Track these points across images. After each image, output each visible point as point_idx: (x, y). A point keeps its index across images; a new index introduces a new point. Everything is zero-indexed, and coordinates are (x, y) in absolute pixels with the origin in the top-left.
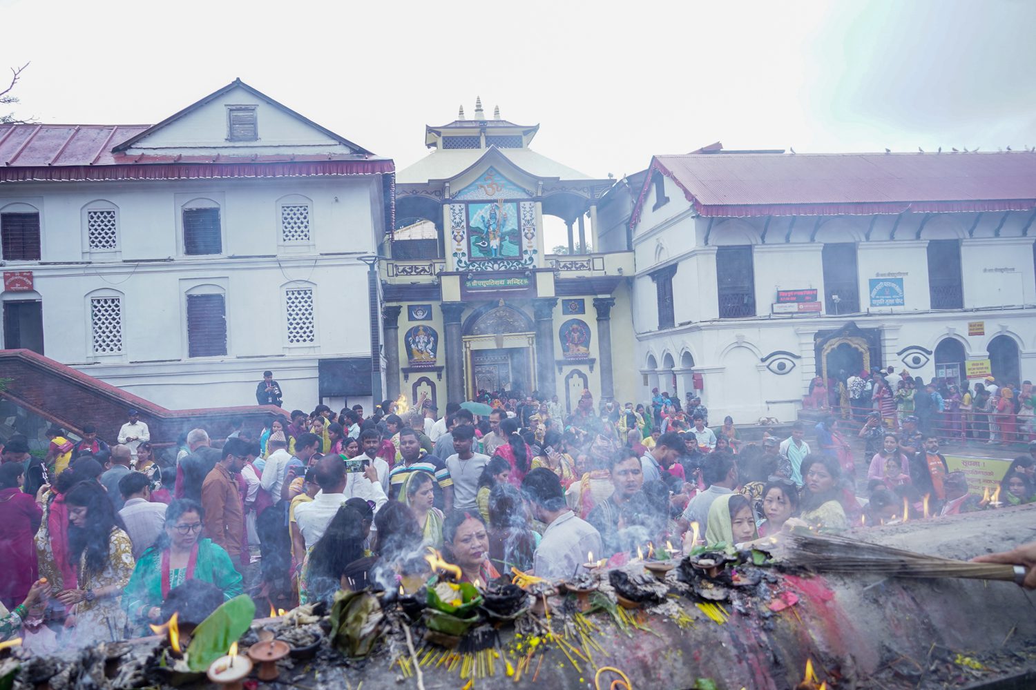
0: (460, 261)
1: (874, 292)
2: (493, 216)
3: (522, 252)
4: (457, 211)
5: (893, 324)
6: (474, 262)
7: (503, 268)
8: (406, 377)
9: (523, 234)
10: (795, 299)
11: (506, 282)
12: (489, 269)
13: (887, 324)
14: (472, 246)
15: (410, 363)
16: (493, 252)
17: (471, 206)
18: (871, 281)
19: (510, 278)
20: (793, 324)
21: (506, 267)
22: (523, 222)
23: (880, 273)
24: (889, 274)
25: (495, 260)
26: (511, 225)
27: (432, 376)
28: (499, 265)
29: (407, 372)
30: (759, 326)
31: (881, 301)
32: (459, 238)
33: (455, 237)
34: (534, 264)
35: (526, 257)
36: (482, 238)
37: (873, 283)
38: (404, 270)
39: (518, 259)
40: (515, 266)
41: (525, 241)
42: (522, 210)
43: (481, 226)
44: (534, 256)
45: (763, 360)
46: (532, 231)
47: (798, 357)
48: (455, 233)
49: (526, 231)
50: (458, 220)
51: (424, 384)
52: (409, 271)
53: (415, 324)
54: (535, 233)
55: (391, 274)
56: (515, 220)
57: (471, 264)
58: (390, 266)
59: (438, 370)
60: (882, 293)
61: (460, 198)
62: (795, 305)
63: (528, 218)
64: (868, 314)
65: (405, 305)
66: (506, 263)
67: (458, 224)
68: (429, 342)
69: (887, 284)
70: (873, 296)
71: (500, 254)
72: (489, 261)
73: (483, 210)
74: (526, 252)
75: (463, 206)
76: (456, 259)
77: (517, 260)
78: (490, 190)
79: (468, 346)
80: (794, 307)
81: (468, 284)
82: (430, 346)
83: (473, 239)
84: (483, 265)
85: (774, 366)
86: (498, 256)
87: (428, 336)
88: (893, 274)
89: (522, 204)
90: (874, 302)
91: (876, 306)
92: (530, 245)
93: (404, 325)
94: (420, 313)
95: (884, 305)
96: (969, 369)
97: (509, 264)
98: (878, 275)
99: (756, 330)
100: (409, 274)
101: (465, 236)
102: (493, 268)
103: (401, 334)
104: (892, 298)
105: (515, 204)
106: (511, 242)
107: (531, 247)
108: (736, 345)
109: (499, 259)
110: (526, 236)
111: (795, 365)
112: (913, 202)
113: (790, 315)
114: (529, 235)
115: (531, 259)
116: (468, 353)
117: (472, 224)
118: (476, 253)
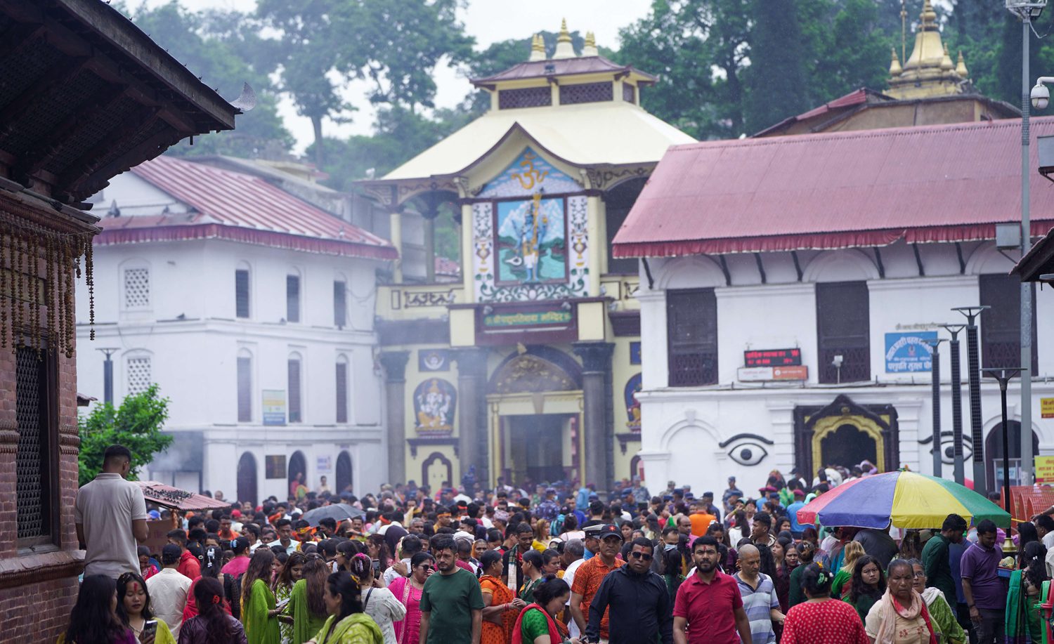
0: (484, 287)
1: (892, 352)
2: (531, 218)
3: (568, 272)
4: (482, 214)
5: (912, 399)
6: (503, 287)
7: (542, 297)
8: (414, 453)
9: (571, 244)
10: (768, 361)
11: (539, 318)
12: (524, 298)
13: (902, 399)
14: (502, 266)
15: (418, 431)
16: (529, 272)
17: (501, 206)
18: (887, 336)
19: (545, 312)
20: (765, 397)
21: (546, 295)
22: (571, 227)
23: (903, 323)
24: (916, 326)
25: (532, 286)
26: (555, 233)
27: (448, 452)
28: (537, 291)
29: (414, 444)
30: (719, 398)
31: (902, 365)
32: (483, 253)
33: (479, 251)
34: (585, 289)
35: (574, 279)
36: (514, 254)
37: (890, 339)
38: (416, 300)
39: (563, 283)
40: (559, 293)
41: (573, 255)
42: (570, 209)
43: (514, 235)
44: (585, 278)
45: (723, 445)
46: (584, 240)
47: (771, 443)
48: (479, 246)
49: (576, 240)
50: (483, 227)
51: (438, 462)
52: (423, 300)
53: (426, 376)
54: (587, 244)
55: (396, 305)
56: (560, 224)
57: (499, 290)
58: (395, 295)
59: (454, 442)
60: (902, 353)
61: (486, 195)
62: (770, 370)
63: (579, 221)
64: (878, 385)
65: (415, 350)
66: (546, 289)
67: (483, 233)
68: (444, 402)
69: (912, 340)
70: (890, 359)
71: (539, 275)
72: (524, 286)
73: (518, 211)
74: (574, 271)
75: (490, 205)
76: (479, 284)
77: (562, 285)
78: (527, 180)
79: (495, 408)
80: (767, 373)
81: (488, 321)
82: (445, 408)
83: (502, 253)
84: (516, 291)
85: (737, 454)
86: (536, 279)
87: (443, 393)
88: (922, 326)
89: (570, 199)
90: (891, 366)
91: (893, 371)
92: (580, 261)
93: (413, 377)
94: (434, 360)
95: (907, 370)
96: (1040, 469)
97: (550, 290)
98: (899, 327)
99: (714, 404)
100: (422, 304)
101: (491, 250)
102: (528, 296)
103: (410, 389)
104: (919, 361)
105: (561, 200)
106: (553, 257)
107: (581, 264)
108: (686, 424)
109: (538, 283)
110: (575, 245)
111: (766, 454)
112: (908, 228)
113: (760, 385)
114: (579, 247)
115: (581, 282)
116: (496, 420)
117: (503, 232)
118: (506, 274)
